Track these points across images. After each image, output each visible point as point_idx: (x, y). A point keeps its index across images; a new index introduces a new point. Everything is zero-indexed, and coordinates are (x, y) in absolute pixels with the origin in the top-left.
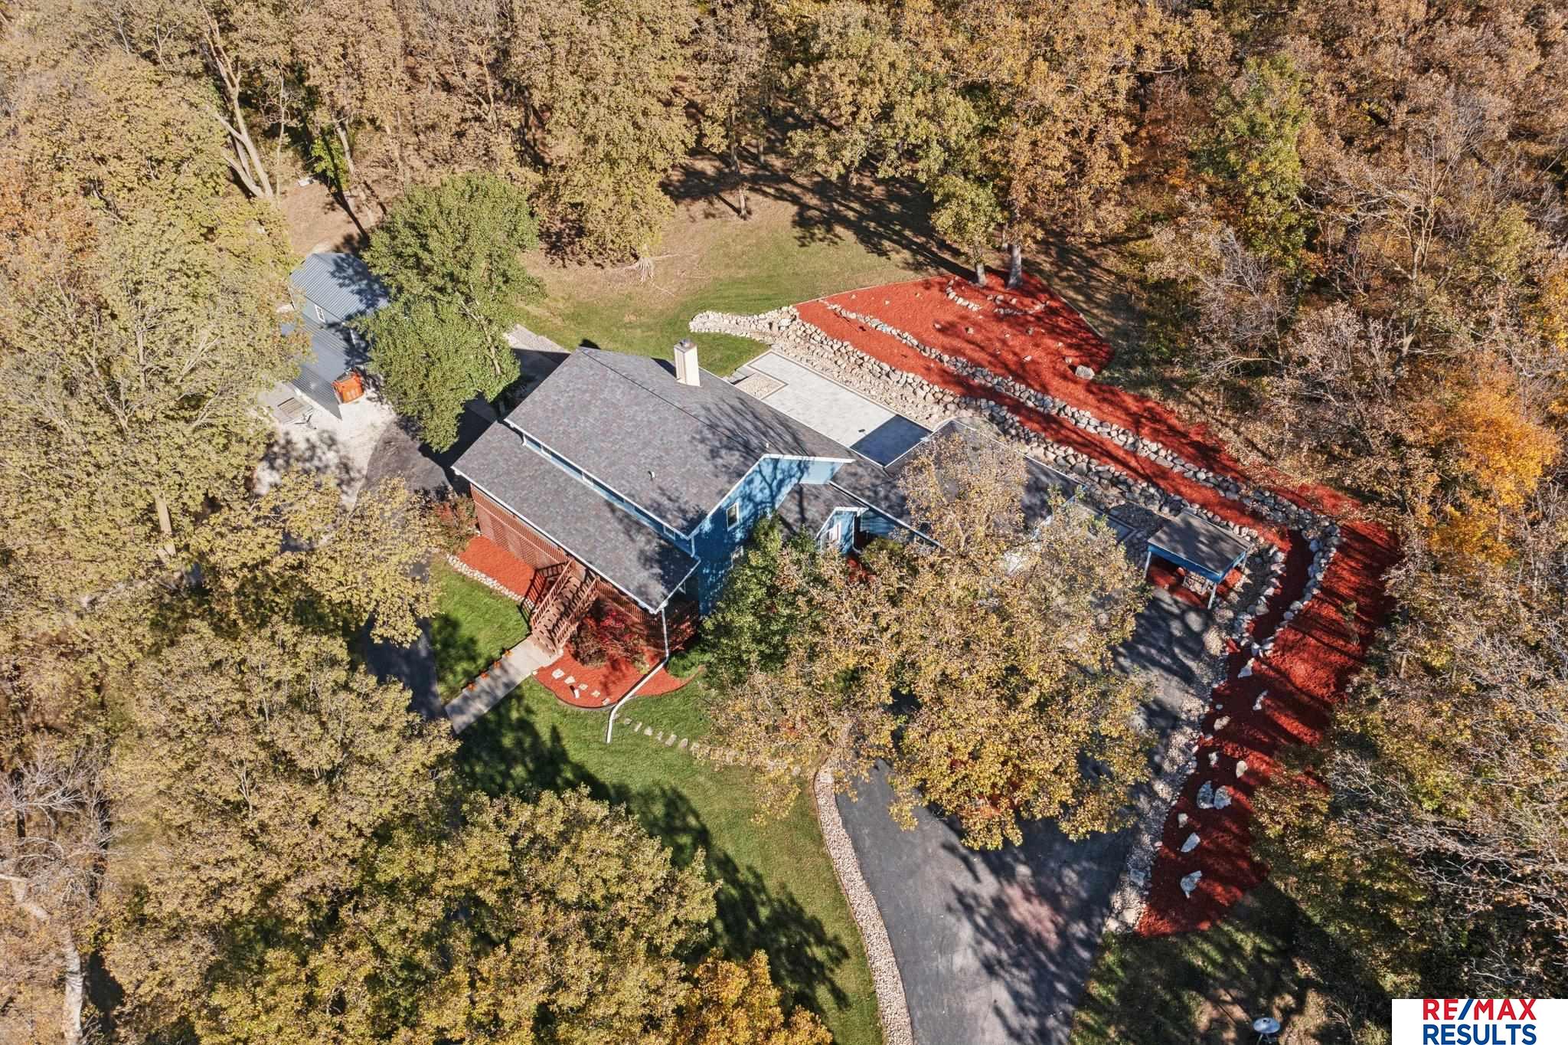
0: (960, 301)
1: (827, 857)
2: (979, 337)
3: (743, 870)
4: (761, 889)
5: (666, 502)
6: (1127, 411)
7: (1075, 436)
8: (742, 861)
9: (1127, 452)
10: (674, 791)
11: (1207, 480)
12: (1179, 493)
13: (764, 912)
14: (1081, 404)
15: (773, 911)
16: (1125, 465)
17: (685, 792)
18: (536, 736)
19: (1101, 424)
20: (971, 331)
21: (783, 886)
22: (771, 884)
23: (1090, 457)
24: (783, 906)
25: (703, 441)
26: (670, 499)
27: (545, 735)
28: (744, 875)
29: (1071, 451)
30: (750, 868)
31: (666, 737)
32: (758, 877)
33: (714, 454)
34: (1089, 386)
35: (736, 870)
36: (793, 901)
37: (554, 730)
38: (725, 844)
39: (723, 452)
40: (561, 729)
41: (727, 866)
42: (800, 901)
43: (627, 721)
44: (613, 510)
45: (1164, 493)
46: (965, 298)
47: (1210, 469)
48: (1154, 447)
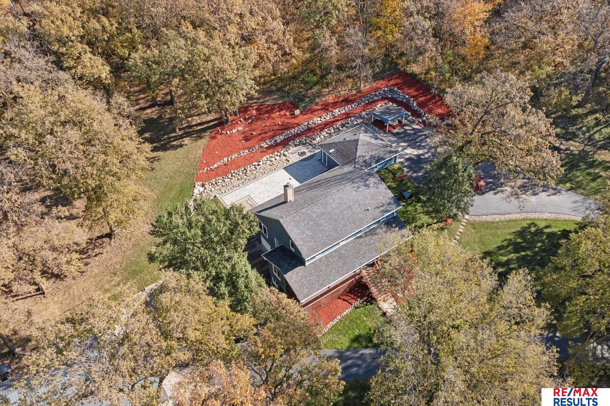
0: (234, 131)
1: (498, 222)
2: (259, 132)
3: (503, 244)
4: (511, 240)
5: (383, 208)
6: (319, 110)
7: (321, 127)
8: (499, 244)
9: (333, 118)
11: (355, 105)
12: (357, 113)
13: (519, 240)
14: (311, 118)
15: (518, 238)
16: (338, 120)
19: (321, 118)
20: (254, 133)
21: (509, 234)
22: (508, 237)
23: (332, 126)
24: (517, 235)
25: (358, 188)
26: (382, 206)
28: (505, 243)
29: (326, 130)
30: (502, 242)
32: (506, 240)
33: (367, 186)
34: (301, 113)
35: (502, 246)
36: (515, 232)
39: (367, 183)
41: (500, 248)
42: (515, 231)
44: (360, 237)
45: (355, 117)
46: (234, 129)
47: (353, 103)
48: (337, 110)
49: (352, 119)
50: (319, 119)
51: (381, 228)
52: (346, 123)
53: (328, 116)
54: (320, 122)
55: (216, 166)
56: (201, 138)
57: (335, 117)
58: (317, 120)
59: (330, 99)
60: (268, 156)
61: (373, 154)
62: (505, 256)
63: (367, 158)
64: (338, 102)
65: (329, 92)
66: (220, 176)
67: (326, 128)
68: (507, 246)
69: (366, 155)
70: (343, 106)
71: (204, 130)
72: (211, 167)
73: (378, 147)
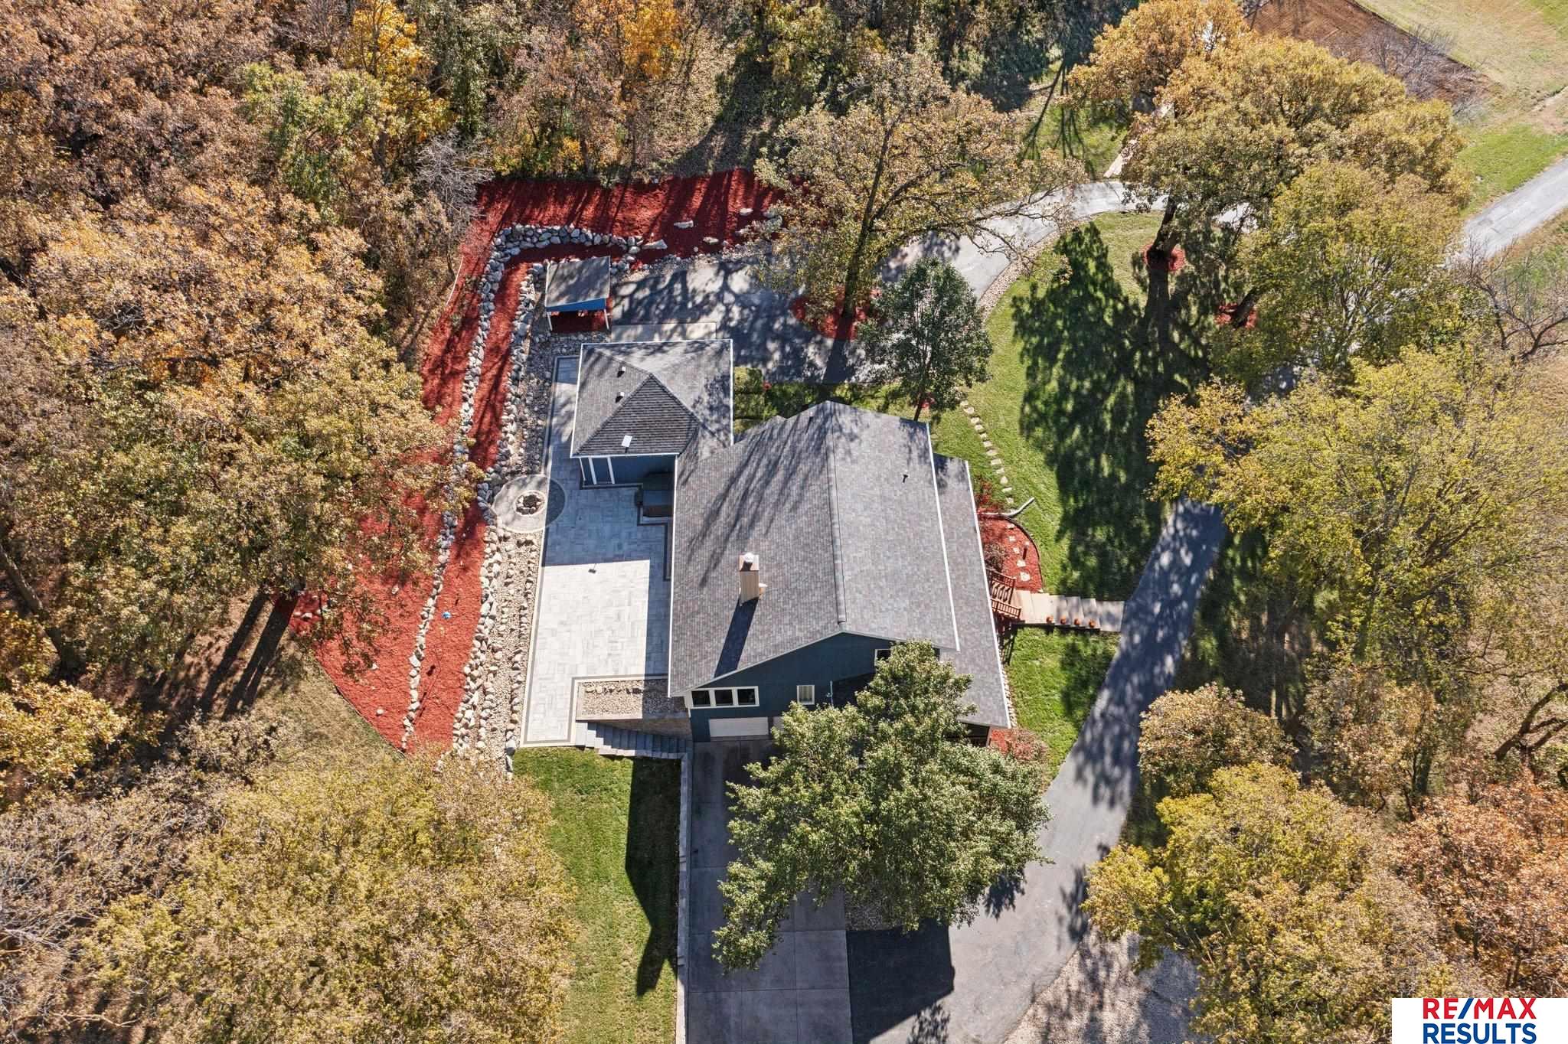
3: (1026, 364)
4: (1026, 349)
8: (1023, 370)
9: (484, 381)
11: (486, 321)
15: (1029, 337)
16: (498, 377)
19: (464, 400)
23: (504, 400)
26: (912, 451)
29: (503, 417)
31: (998, 467)
33: (853, 437)
35: (1029, 368)
37: (1058, 539)
39: (846, 431)
40: (1052, 537)
42: (1013, 330)
43: (1010, 501)
45: (514, 345)
47: (477, 318)
48: (472, 359)
49: (515, 353)
50: (466, 406)
52: (517, 372)
53: (471, 384)
54: (474, 410)
58: (467, 411)
60: (483, 571)
61: (704, 382)
63: (706, 398)
64: (450, 341)
66: (457, 704)
67: (501, 414)
69: (697, 393)
70: (471, 339)
71: (269, 648)
72: (414, 706)
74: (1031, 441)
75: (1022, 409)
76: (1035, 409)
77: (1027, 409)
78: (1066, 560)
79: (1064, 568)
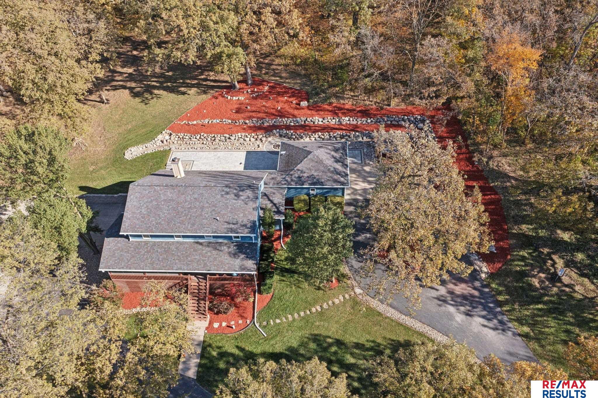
0: (234, 98)
1: (387, 318)
2: (254, 109)
3: (366, 343)
4: (379, 345)
6: (328, 110)
7: (317, 128)
8: (362, 341)
9: (338, 125)
10: (312, 335)
11: (372, 121)
14: (312, 116)
15: (390, 349)
16: (342, 129)
17: (316, 332)
18: (232, 355)
19: (324, 119)
20: (249, 107)
21: (385, 338)
22: (379, 340)
23: (329, 132)
24: (391, 344)
25: (227, 193)
26: (234, 224)
27: (236, 352)
28: (368, 345)
29: (320, 134)
30: (367, 341)
31: (287, 318)
32: (373, 342)
33: (237, 196)
34: (308, 107)
35: (363, 345)
36: (393, 340)
37: (237, 347)
38: (350, 339)
39: (241, 193)
40: (240, 345)
41: (358, 346)
42: (395, 339)
43: (265, 323)
44: (201, 244)
46: (236, 96)
48: (347, 119)
49: (357, 134)
50: (321, 120)
51: (229, 247)
52: (346, 135)
53: (334, 121)
54: (320, 123)
55: (195, 122)
56: (205, 92)
57: (341, 124)
58: (318, 120)
59: (348, 104)
60: (243, 134)
61: (315, 174)
62: (354, 357)
63: (305, 175)
64: (354, 110)
65: (352, 96)
66: (190, 133)
67: (321, 132)
68: (368, 350)
69: (307, 171)
70: (357, 116)
71: (213, 87)
72: (190, 122)
73: (326, 170)
74: (306, 340)
75: (330, 337)
76: (330, 345)
77: (330, 340)
78: (224, 350)
79: (219, 348)
